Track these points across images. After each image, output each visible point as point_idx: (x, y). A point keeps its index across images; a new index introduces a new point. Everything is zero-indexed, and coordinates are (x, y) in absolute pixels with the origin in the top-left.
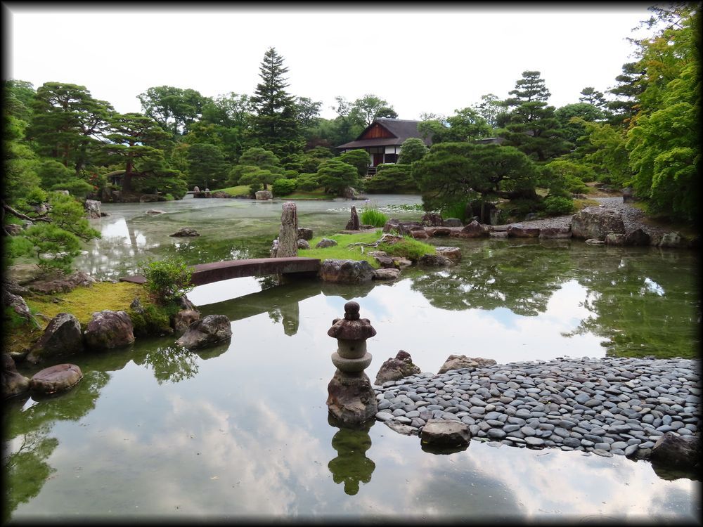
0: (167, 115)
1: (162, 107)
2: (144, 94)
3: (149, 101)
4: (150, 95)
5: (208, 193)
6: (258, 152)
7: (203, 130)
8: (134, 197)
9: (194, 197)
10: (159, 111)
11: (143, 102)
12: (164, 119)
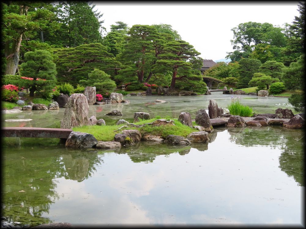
0: (250, 41)
1: (247, 36)
2: (236, 28)
3: (239, 32)
4: (240, 28)
5: (231, 91)
6: (271, 63)
7: (262, 50)
8: (176, 92)
9: (223, 93)
10: (245, 38)
11: (235, 33)
12: (248, 44)
